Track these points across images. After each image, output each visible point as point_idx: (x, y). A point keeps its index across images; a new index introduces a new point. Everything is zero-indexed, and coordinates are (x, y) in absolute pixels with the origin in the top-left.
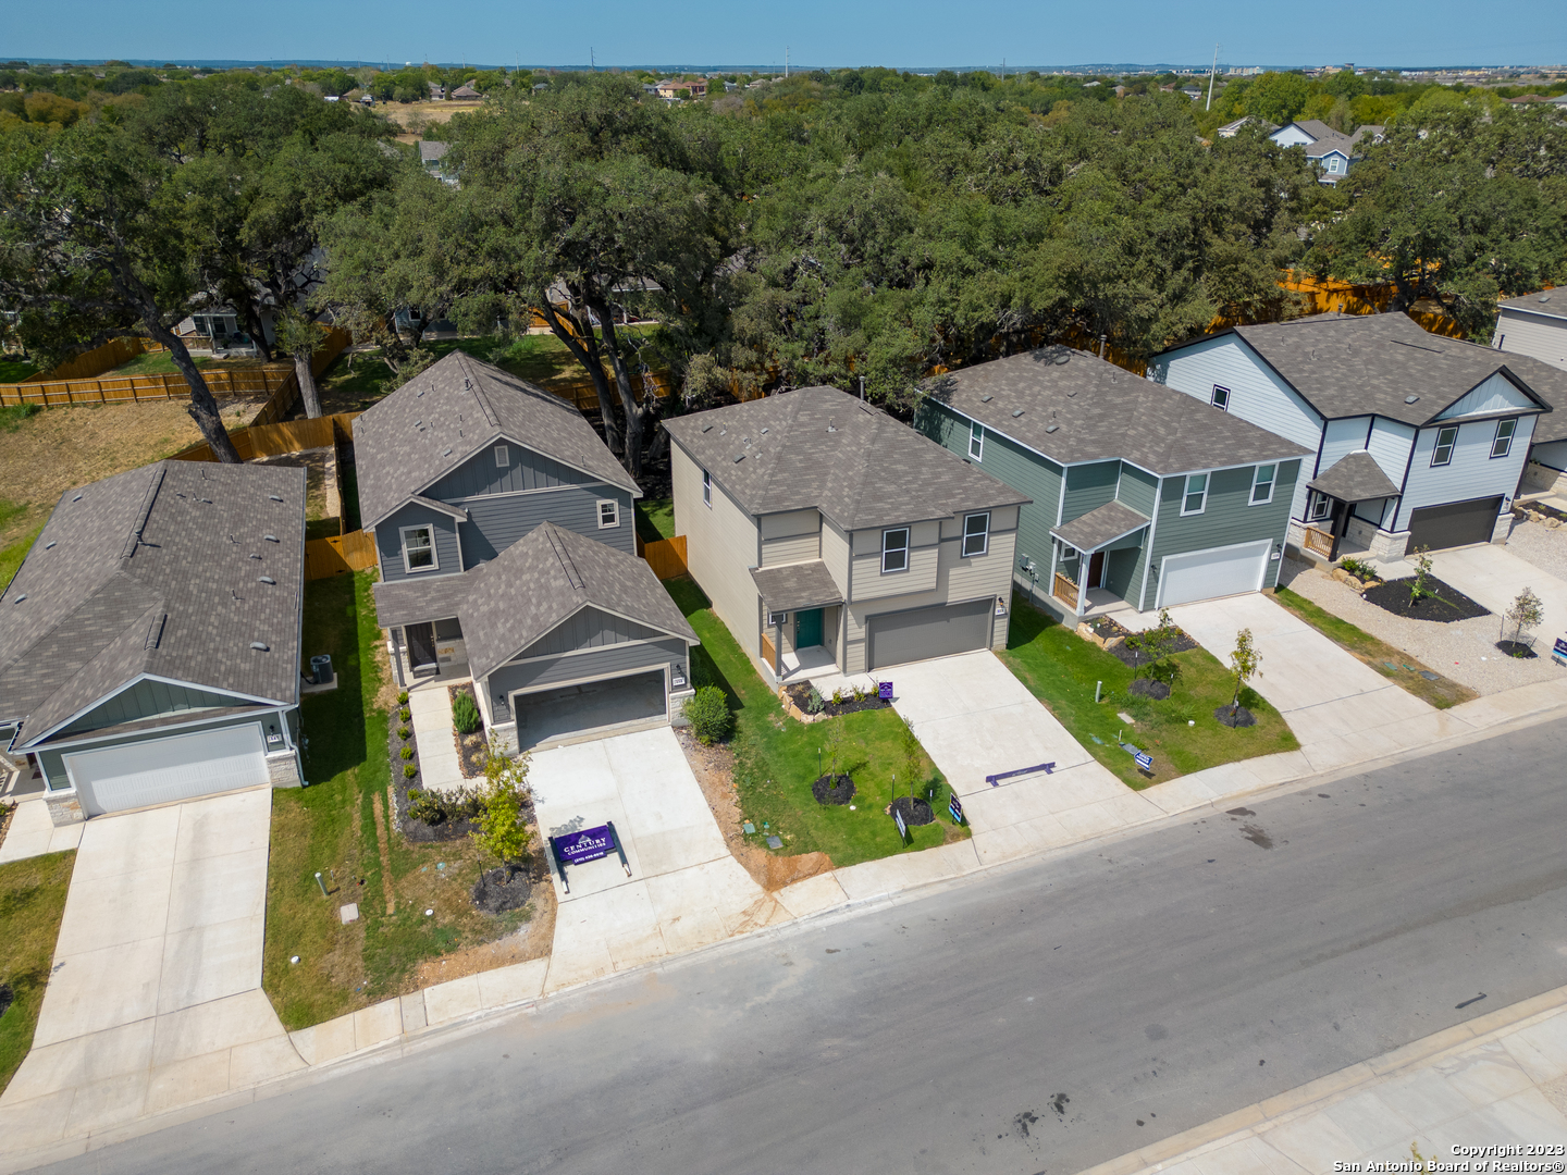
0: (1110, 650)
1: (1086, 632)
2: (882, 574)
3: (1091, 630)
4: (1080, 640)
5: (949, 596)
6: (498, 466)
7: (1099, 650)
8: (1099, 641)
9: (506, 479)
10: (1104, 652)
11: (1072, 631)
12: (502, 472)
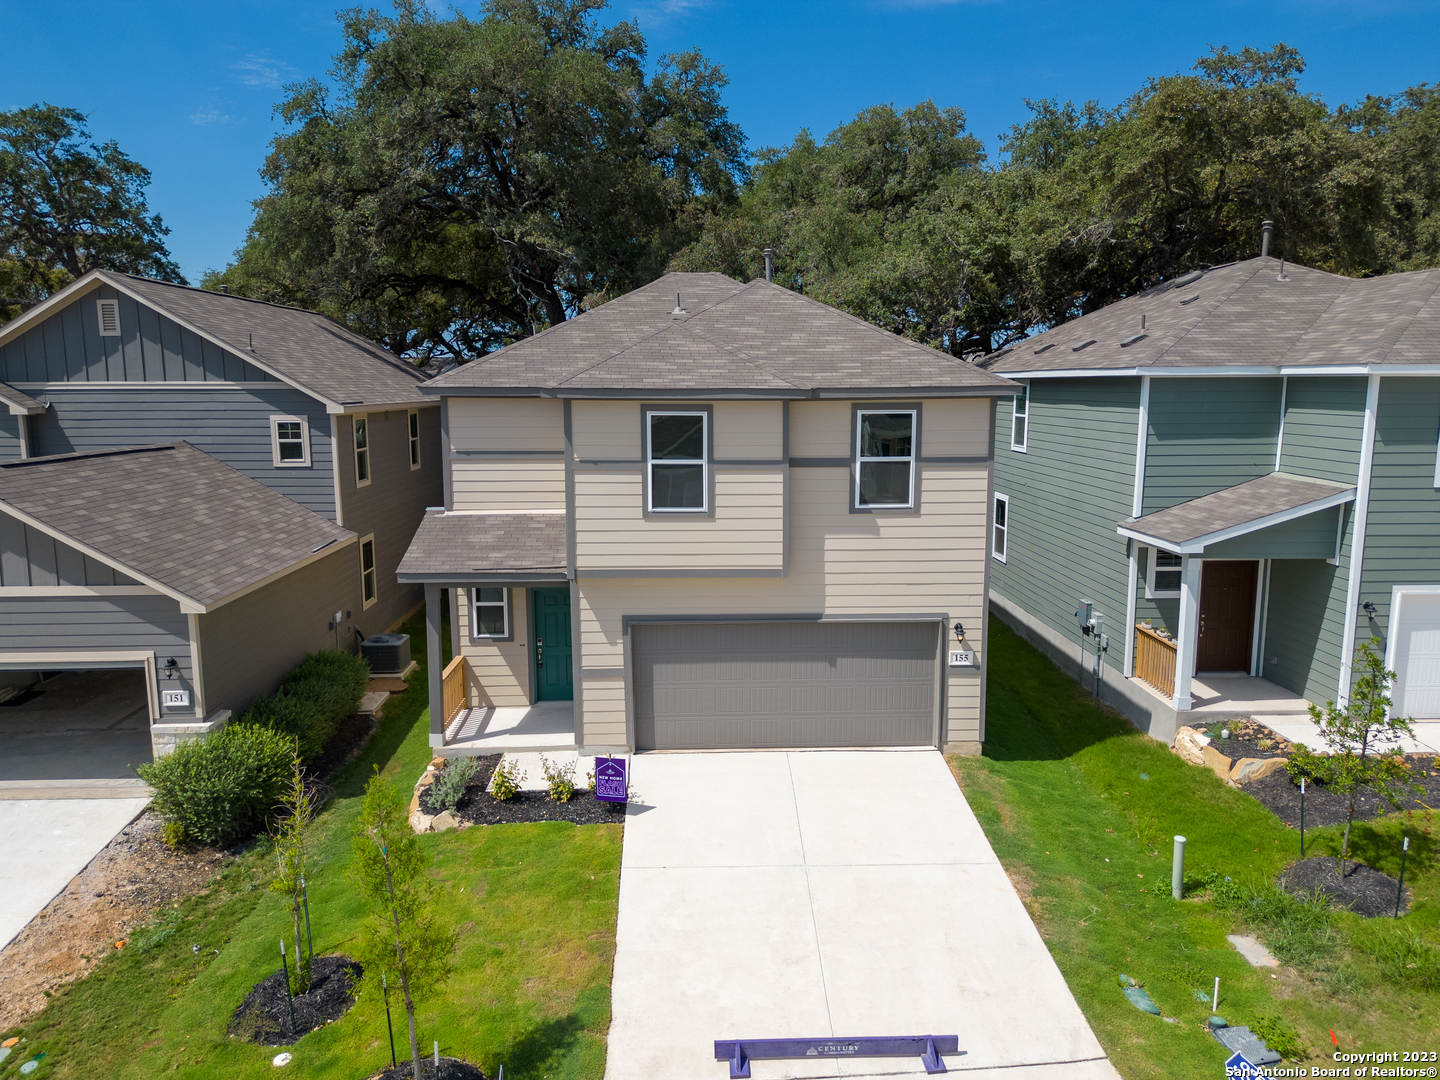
0: (1247, 786)
1: (1193, 745)
2: (646, 515)
3: (1204, 741)
4: (1178, 763)
5: (829, 602)
6: (103, 333)
7: (1219, 784)
8: (1219, 764)
9: (115, 360)
10: (1230, 791)
11: (1163, 746)
12: (108, 347)
